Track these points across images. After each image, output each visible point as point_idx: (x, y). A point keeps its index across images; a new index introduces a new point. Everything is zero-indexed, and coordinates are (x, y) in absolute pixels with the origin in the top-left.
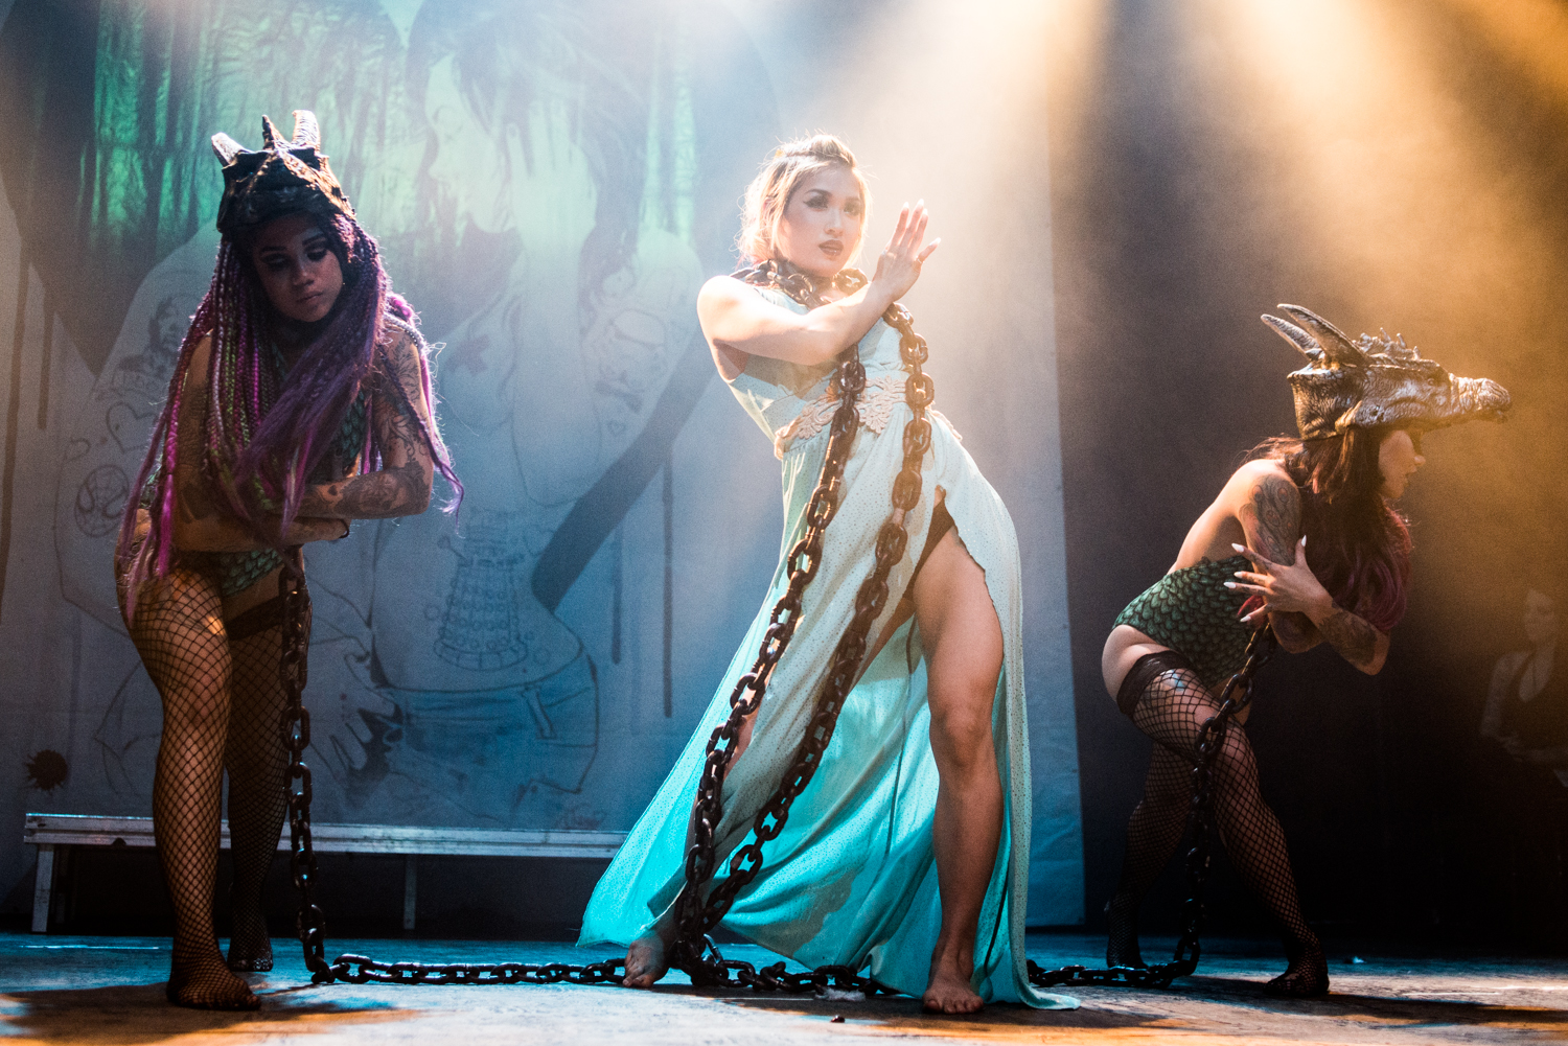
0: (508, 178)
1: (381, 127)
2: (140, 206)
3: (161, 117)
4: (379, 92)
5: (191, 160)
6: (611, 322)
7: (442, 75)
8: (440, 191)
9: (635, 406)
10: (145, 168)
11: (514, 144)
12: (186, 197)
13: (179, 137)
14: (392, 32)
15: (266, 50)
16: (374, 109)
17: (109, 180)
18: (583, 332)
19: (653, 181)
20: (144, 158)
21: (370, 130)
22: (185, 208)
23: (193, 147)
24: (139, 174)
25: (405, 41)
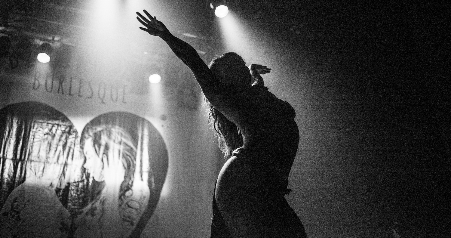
0: (103, 168)
1: (73, 156)
2: (12, 174)
3: (19, 152)
4: (73, 147)
5: (25, 162)
6: (127, 203)
7: (89, 143)
8: (86, 171)
9: (132, 224)
10: (14, 165)
11: (105, 160)
12: (23, 172)
13: (23, 157)
14: (76, 132)
15: (46, 136)
16: (71, 151)
17: (4, 168)
18: (120, 206)
19: (138, 169)
20: (14, 162)
21: (70, 156)
22: (23, 175)
23: (26, 159)
24: (12, 166)
25: (80, 135)
